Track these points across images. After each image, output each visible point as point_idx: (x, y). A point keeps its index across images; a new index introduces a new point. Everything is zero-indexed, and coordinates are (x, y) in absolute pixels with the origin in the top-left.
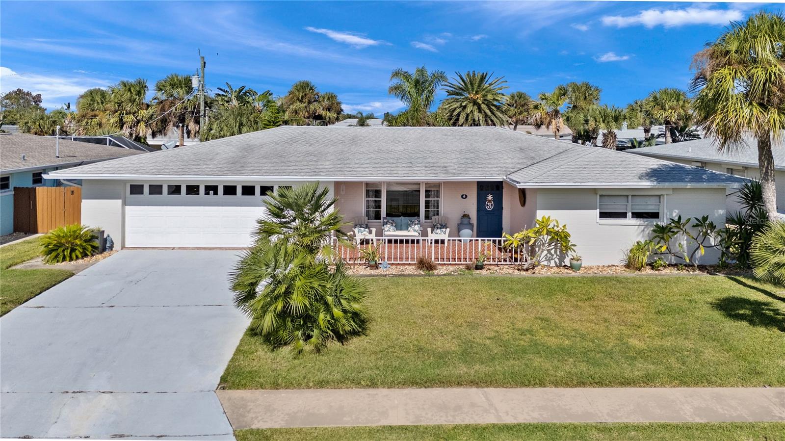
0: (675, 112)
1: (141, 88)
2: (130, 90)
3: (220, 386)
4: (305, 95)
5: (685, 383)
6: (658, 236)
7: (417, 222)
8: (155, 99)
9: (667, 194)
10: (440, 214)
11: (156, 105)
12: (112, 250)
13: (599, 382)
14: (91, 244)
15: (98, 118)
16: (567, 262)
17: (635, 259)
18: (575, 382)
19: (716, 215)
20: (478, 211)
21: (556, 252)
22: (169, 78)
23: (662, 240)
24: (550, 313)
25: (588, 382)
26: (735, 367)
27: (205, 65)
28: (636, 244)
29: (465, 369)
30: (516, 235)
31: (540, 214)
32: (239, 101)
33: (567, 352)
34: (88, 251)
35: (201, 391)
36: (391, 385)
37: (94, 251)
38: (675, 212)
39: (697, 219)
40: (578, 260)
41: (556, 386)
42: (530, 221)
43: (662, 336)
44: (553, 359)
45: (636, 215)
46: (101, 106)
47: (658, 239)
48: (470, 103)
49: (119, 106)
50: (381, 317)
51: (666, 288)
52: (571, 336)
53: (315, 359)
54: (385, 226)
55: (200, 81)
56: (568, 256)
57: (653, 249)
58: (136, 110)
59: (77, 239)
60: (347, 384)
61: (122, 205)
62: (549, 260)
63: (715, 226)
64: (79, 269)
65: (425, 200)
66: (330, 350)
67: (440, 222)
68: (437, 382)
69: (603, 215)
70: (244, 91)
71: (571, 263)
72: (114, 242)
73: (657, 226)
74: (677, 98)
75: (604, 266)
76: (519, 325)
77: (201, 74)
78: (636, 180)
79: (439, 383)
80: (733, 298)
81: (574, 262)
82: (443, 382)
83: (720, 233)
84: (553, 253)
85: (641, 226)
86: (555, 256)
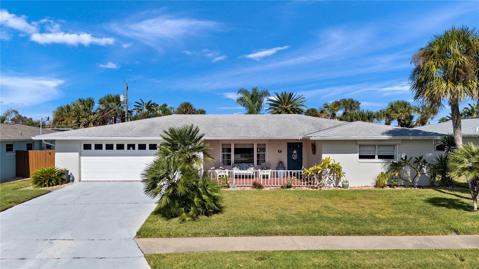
0: (403, 114)
1: (91, 103)
2: (84, 104)
3: (136, 237)
4: (187, 110)
5: (409, 233)
6: (394, 168)
7: (252, 166)
8: (99, 109)
9: (399, 144)
10: (266, 162)
11: (99, 113)
12: (73, 182)
13: (358, 233)
14: (61, 177)
15: (65, 121)
16: (340, 184)
17: (380, 182)
18: (344, 233)
19: (428, 156)
20: (288, 160)
21: (334, 178)
22: (107, 97)
23: (396, 170)
24: (330, 204)
25: (352, 233)
26: (438, 226)
27: (127, 88)
28: (381, 174)
29: (280, 228)
30: (310, 168)
31: (324, 156)
32: (148, 109)
33: (340, 220)
34: (59, 181)
35: (126, 239)
36: (237, 235)
37: (63, 182)
38: (403, 155)
39: (416, 158)
40: (346, 182)
41: (333, 235)
42: (318, 161)
43: (396, 213)
44: (331, 223)
45: (380, 157)
46: (67, 113)
47: (394, 170)
48: (283, 110)
49: (77, 113)
50: (231, 206)
51: (398, 194)
52: (342, 213)
53: (192, 223)
54: (233, 168)
55: (124, 97)
56: (341, 181)
57: (390, 175)
58: (88, 115)
59: (52, 174)
60: (210, 235)
61: (79, 156)
62: (330, 183)
63: (427, 162)
64: (54, 190)
65: (257, 154)
66: (201, 219)
67: (266, 166)
68: (263, 233)
69: (361, 157)
70: (151, 103)
71: (342, 185)
72: (74, 177)
73: (393, 163)
74: (404, 106)
75: (362, 187)
76: (312, 209)
77: (126, 94)
78: (381, 135)
79: (264, 234)
80: (437, 198)
81: (345, 183)
82: (267, 233)
83: (430, 166)
84: (332, 179)
85: (383, 163)
86: (333, 181)
